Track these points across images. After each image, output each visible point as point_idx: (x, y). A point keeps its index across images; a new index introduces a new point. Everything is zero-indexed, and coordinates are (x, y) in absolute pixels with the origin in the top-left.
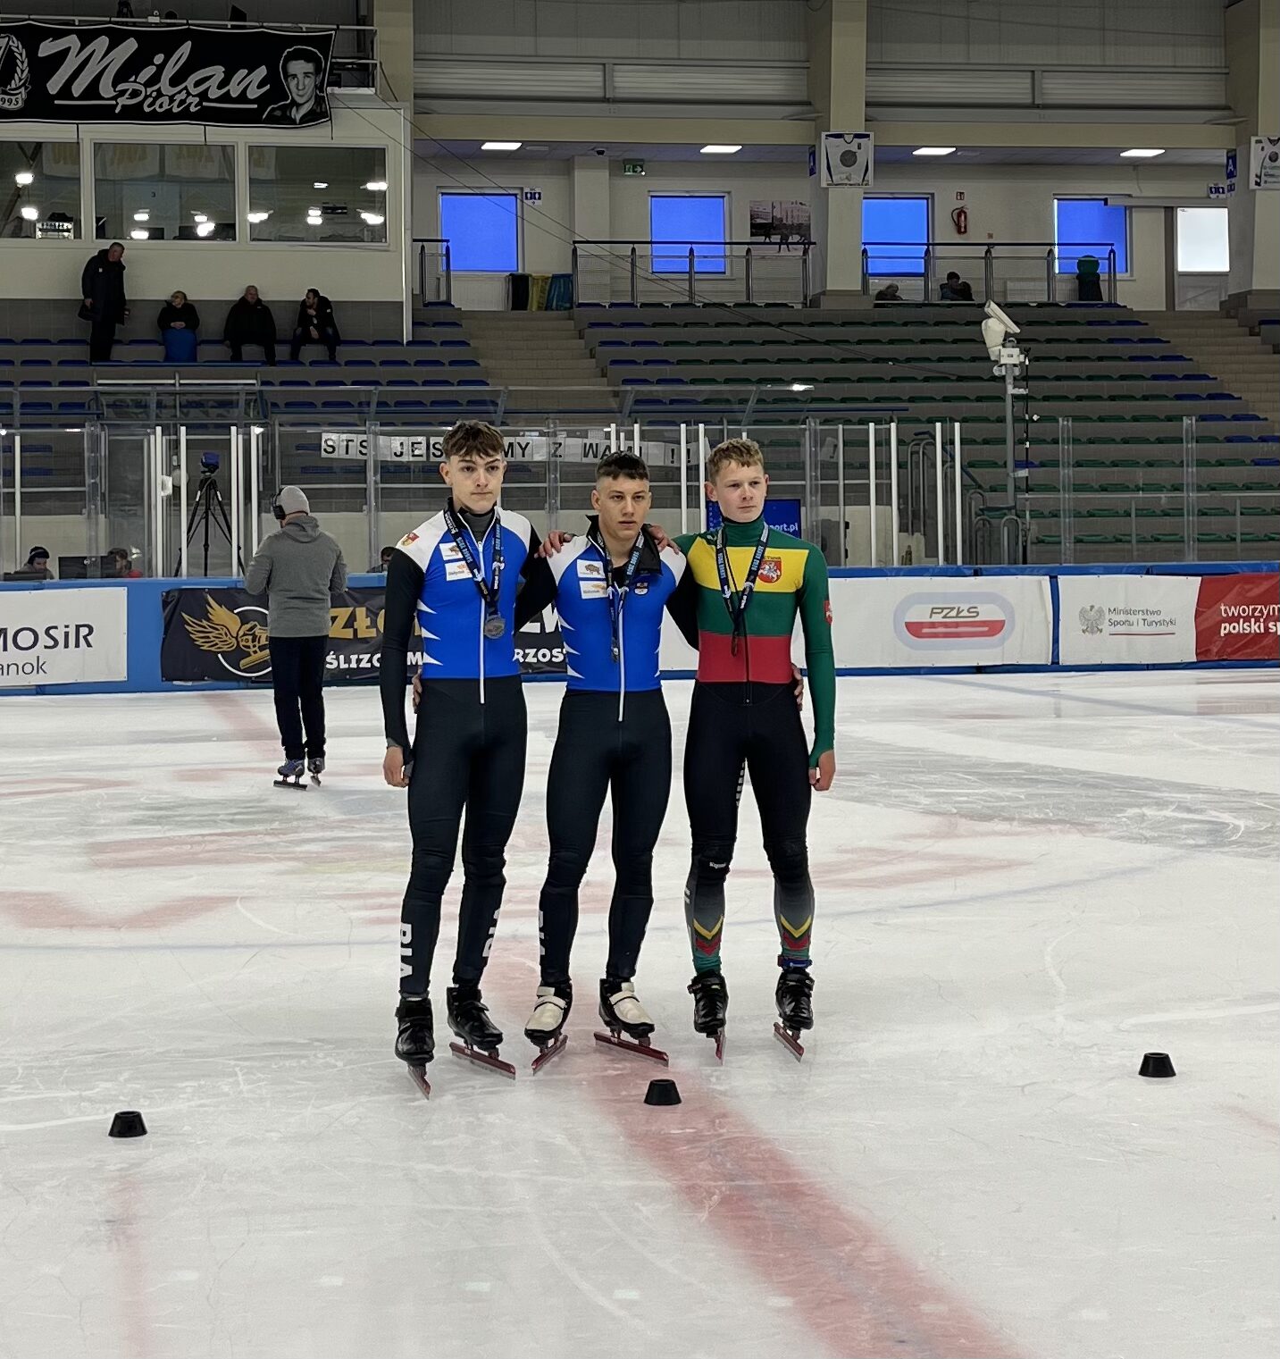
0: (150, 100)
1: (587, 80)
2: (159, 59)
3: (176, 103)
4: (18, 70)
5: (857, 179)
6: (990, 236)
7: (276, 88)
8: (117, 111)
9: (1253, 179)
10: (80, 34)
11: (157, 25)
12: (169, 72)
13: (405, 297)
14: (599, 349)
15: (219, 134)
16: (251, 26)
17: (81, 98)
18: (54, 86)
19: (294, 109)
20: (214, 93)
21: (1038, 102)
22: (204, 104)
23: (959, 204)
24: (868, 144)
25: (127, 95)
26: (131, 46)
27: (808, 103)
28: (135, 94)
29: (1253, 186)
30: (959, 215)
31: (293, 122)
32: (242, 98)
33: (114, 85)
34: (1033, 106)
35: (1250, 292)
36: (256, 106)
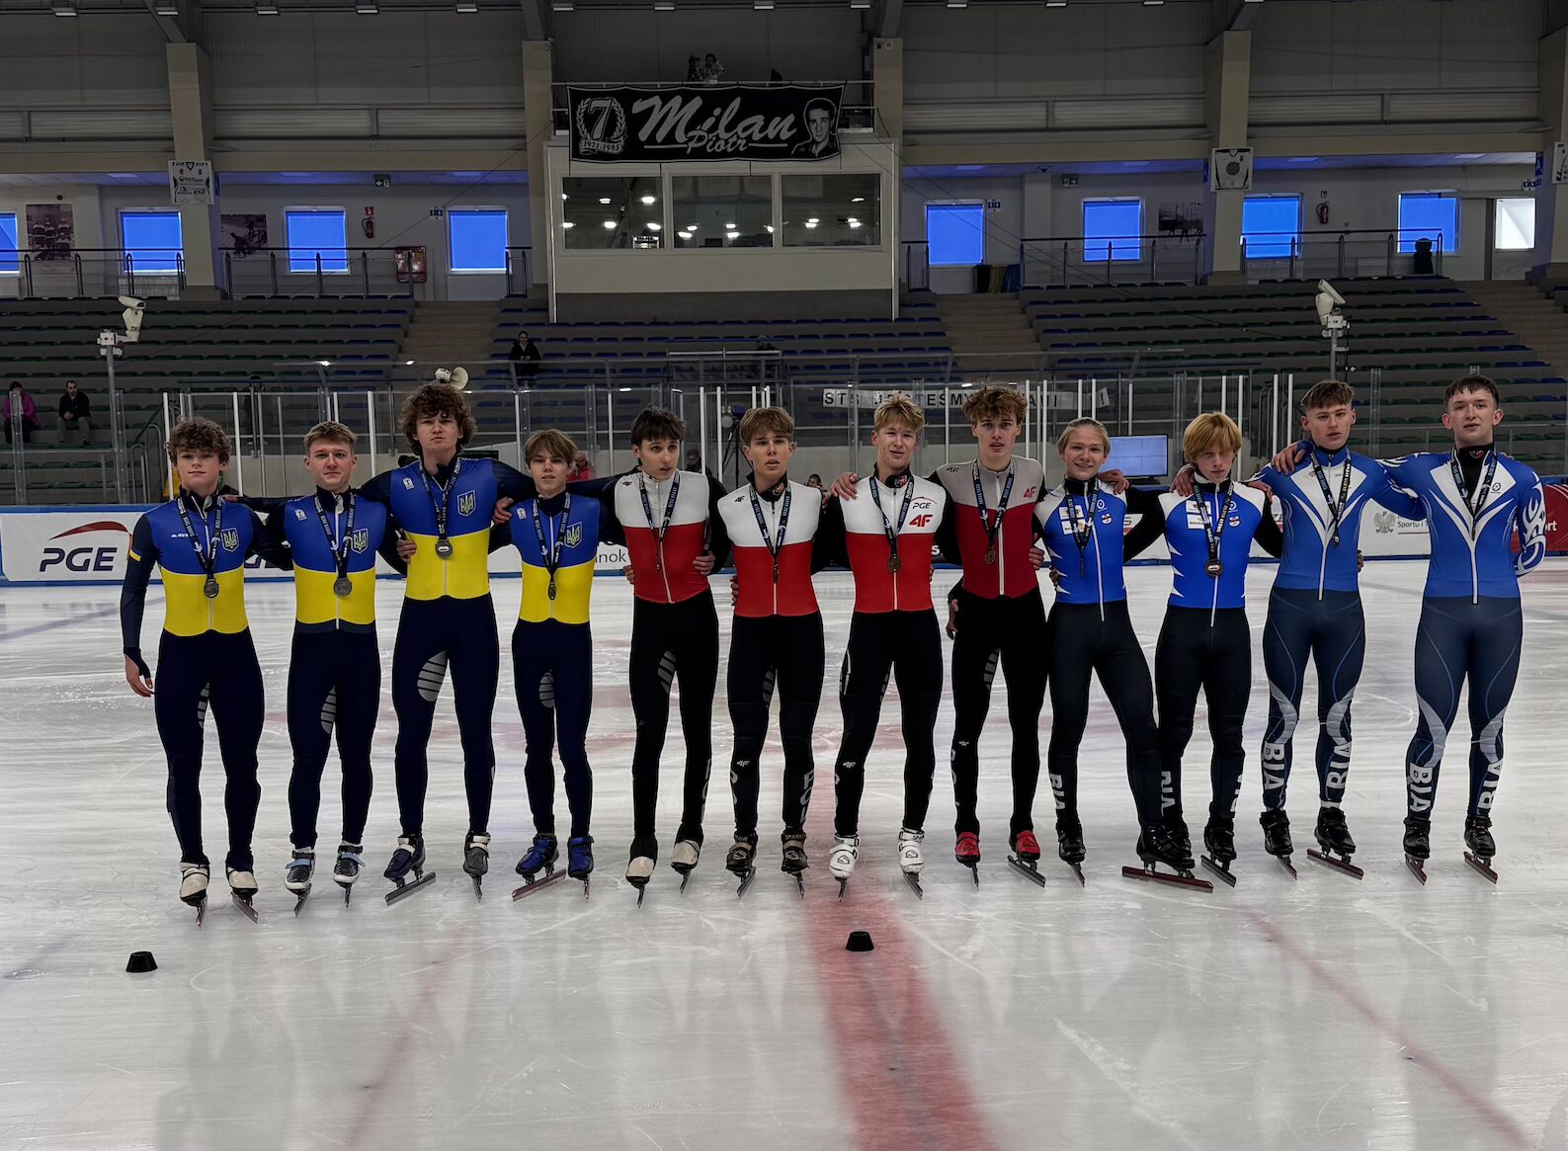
0: (711, 143)
1: (1035, 115)
2: (717, 112)
3: (729, 145)
4: (618, 123)
5: (1239, 183)
6: (1347, 225)
7: (801, 131)
8: (688, 152)
9: (1555, 175)
10: (661, 95)
11: (716, 86)
12: (724, 121)
13: (893, 285)
14: (1036, 321)
15: (760, 167)
16: (785, 84)
17: (662, 143)
18: (643, 135)
19: (814, 146)
20: (757, 136)
21: (1385, 118)
22: (750, 145)
23: (1323, 201)
24: (1249, 158)
25: (695, 140)
26: (696, 103)
27: (1204, 126)
28: (701, 139)
29: (1554, 181)
30: (1322, 209)
31: (813, 156)
32: (777, 139)
33: (686, 133)
34: (1382, 122)
35: (1549, 265)
36: (786, 145)
